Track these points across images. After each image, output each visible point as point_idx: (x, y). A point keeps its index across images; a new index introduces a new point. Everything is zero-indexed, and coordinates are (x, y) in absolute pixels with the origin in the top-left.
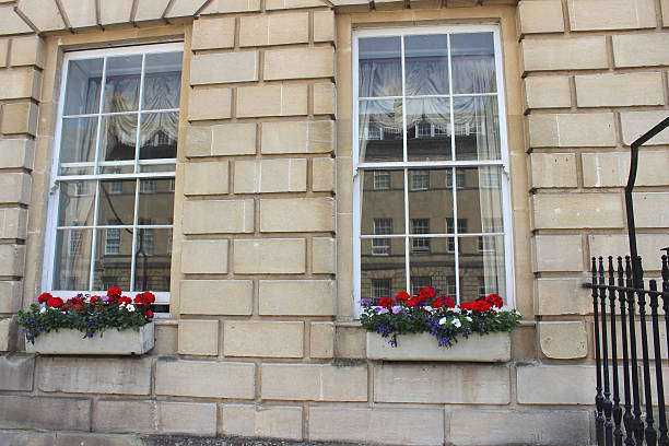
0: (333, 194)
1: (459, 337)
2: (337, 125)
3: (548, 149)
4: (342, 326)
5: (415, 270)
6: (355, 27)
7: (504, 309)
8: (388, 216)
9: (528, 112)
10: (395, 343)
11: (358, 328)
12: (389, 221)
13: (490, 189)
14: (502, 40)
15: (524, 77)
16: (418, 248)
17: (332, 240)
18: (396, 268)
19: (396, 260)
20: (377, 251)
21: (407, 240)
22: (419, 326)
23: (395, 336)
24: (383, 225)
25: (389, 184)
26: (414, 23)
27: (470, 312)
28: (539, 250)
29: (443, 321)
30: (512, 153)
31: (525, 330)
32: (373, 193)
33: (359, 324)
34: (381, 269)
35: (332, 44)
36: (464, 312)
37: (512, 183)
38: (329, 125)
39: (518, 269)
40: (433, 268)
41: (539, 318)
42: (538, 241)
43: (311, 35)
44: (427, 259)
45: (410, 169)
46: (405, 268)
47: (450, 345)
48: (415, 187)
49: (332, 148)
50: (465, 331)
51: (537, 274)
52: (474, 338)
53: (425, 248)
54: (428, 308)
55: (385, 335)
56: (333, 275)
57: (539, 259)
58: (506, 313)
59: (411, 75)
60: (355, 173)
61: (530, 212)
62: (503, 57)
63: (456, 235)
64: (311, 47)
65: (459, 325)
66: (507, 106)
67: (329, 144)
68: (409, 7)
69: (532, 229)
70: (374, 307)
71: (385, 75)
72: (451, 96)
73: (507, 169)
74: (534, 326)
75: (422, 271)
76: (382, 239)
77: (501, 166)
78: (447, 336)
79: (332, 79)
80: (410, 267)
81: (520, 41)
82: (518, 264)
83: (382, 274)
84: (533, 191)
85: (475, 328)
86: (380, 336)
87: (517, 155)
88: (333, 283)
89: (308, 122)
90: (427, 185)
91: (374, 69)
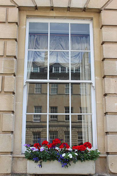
0: (14, 93)
1: (72, 163)
2: (17, 61)
3: (112, 76)
4: (15, 157)
5: (51, 128)
6: (28, 17)
7: (92, 149)
8: (40, 105)
9: (104, 59)
10: (41, 166)
11: (24, 158)
12: (40, 107)
13: (86, 95)
14: (93, 27)
15: (102, 44)
16: (53, 119)
17: (12, 115)
18: (42, 127)
19: (43, 124)
20: (35, 120)
21: (48, 116)
22: (53, 157)
23: (41, 162)
24: (38, 109)
25: (41, 91)
26: (55, 17)
27: (77, 150)
28: (108, 121)
29: (64, 155)
30: (96, 77)
31: (102, 159)
32: (34, 95)
33: (24, 156)
34: (37, 128)
35: (17, 23)
36: (74, 151)
37: (96, 91)
38: (13, 61)
39: (98, 130)
40: (59, 128)
41: (108, 153)
42: (107, 118)
43: (7, 19)
44: (56, 123)
45: (50, 83)
46: (46, 127)
47: (67, 166)
48: (52, 93)
49: (14, 71)
50: (74, 160)
51: (107, 133)
52: (78, 163)
53: (55, 119)
54: (57, 148)
55: (36, 162)
56: (12, 132)
57: (108, 126)
58: (93, 151)
59: (52, 41)
60: (25, 84)
61: (104, 105)
62: (94, 35)
63: (70, 114)
64: (7, 24)
65: (71, 157)
66: (94, 56)
67: (13, 70)
68: (53, 10)
69: (105, 112)
70: (31, 148)
71: (41, 41)
72: (70, 51)
73: (94, 85)
74: (106, 157)
75: (54, 129)
76: (37, 115)
77: (91, 84)
78: (66, 162)
79: (16, 40)
80: (49, 127)
81: (101, 28)
82: (98, 128)
83: (37, 130)
84: (105, 95)
85: (79, 158)
86: (34, 162)
87: (98, 78)
88: (12, 135)
89: (3, 59)
90: (57, 92)
91: (36, 38)
